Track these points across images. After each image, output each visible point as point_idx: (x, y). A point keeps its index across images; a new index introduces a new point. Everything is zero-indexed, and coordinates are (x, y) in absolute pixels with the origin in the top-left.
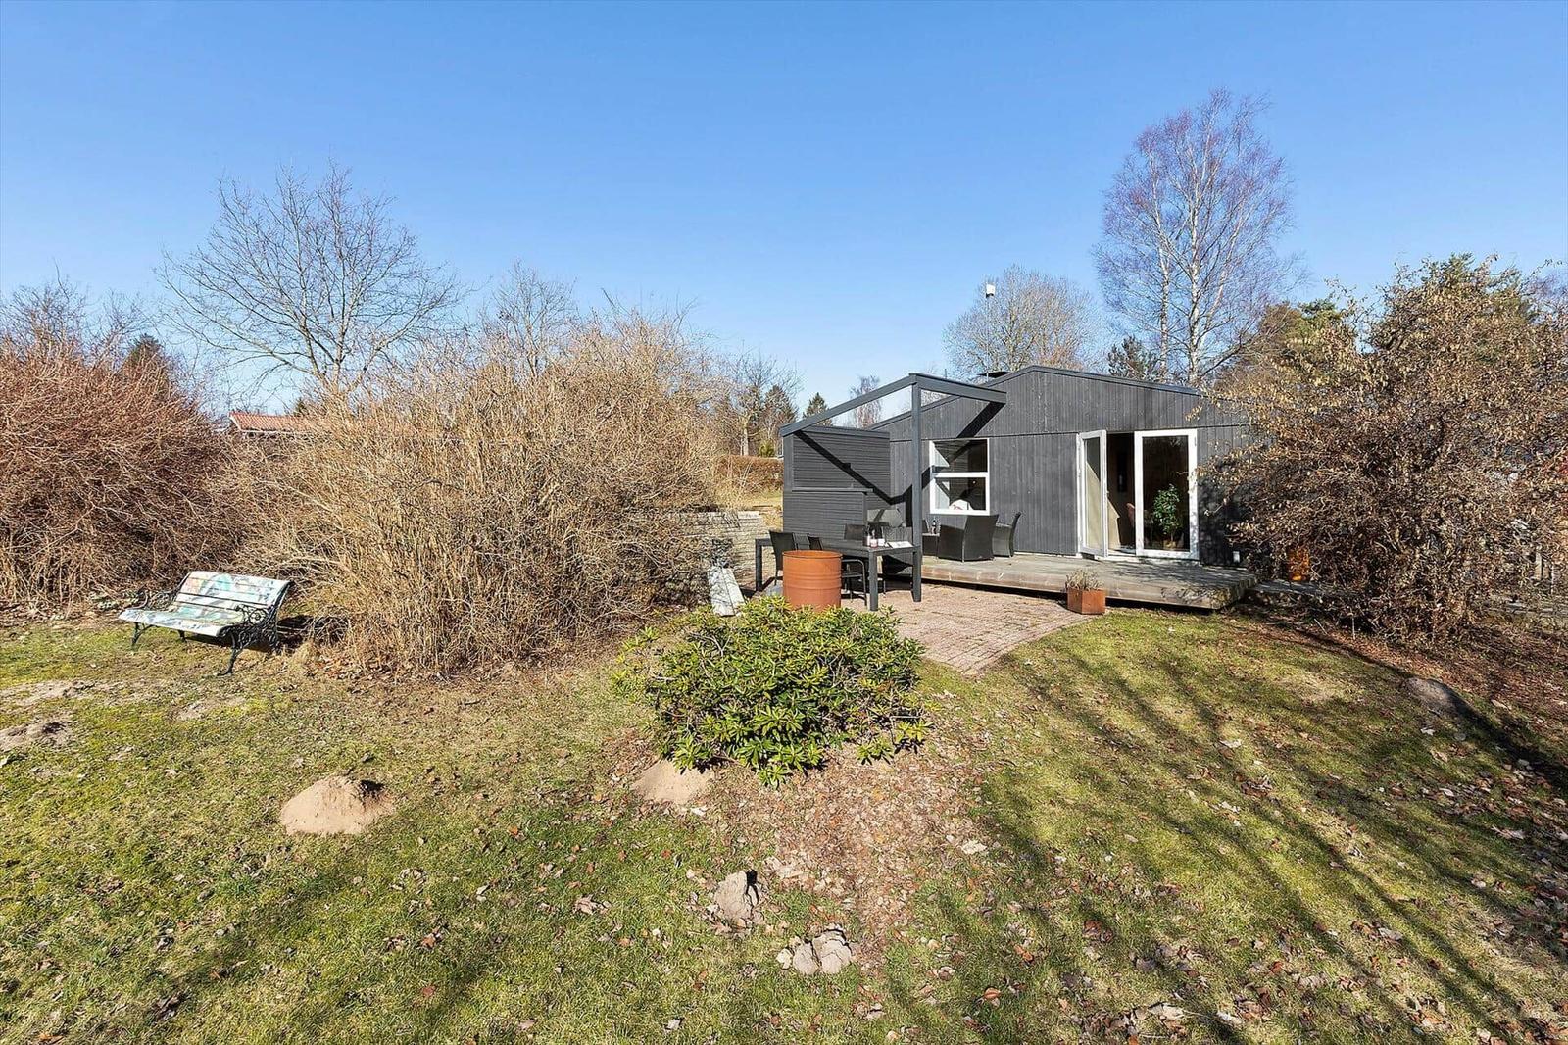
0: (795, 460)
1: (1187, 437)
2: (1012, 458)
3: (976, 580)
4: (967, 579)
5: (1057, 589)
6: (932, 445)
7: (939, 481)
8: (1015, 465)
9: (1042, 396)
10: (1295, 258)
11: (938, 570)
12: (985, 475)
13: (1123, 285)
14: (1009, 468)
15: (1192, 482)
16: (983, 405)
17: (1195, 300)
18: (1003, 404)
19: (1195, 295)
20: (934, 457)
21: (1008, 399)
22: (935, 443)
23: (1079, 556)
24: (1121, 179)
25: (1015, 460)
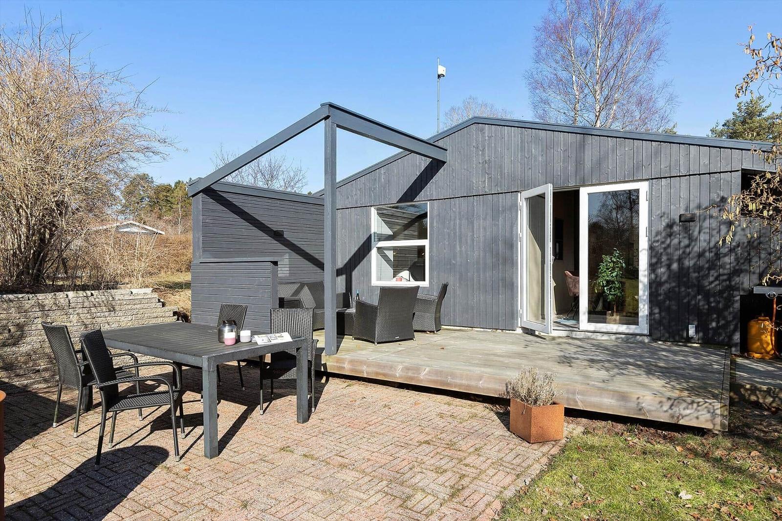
0: (205, 225)
1: (638, 190)
2: (452, 223)
3: (395, 377)
4: (384, 375)
5: (496, 391)
6: (373, 212)
7: (380, 249)
8: (455, 229)
9: (483, 150)
10: (665, 85)
11: (352, 362)
12: (425, 243)
13: (546, 102)
14: (449, 235)
15: (643, 243)
16: (424, 163)
17: (597, 114)
18: (444, 163)
19: (598, 110)
20: (377, 225)
21: (448, 157)
22: (378, 210)
23: (519, 331)
24: (546, 21)
25: (455, 224)
